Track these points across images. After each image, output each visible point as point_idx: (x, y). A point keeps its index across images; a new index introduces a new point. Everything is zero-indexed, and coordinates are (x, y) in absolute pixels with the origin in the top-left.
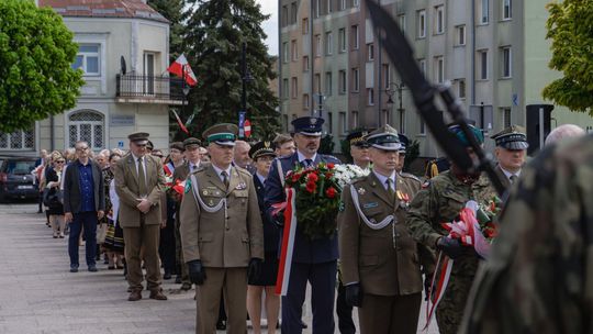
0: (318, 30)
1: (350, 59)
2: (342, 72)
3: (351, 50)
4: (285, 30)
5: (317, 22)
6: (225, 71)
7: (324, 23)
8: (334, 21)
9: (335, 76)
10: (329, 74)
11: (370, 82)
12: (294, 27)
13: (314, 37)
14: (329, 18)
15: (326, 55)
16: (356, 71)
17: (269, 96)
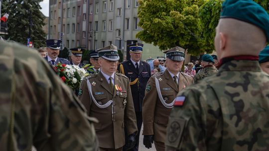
0: (65, 7)
1: (77, 19)
2: (74, 24)
3: (77, 16)
4: (52, 6)
5: (64, 4)
6: (24, 21)
7: (67, 5)
8: (71, 4)
9: (71, 25)
10: (69, 25)
11: (84, 29)
12: (55, 5)
13: (63, 10)
14: (69, 2)
15: (68, 17)
16: (79, 24)
17: (42, 32)
